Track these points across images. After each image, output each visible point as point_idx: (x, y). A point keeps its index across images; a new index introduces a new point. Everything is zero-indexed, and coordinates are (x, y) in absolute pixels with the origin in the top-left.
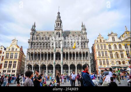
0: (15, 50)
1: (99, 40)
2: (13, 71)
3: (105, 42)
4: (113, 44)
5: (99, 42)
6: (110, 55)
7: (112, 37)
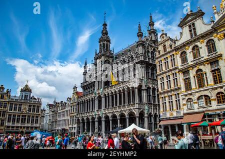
0: (75, 101)
1: (161, 48)
4: (191, 47)
5: (162, 52)
6: (184, 80)
7: (190, 26)
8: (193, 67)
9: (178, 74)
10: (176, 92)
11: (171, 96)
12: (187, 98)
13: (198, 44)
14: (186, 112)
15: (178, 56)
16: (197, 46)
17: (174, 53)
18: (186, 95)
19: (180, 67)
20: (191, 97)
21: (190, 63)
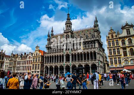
0: (38, 55)
1: (110, 36)
2: (38, 72)
3: (118, 37)
4: (128, 39)
5: (110, 38)
6: (123, 52)
7: (127, 30)
8: (129, 47)
9: (120, 49)
10: (119, 57)
11: (116, 58)
12: (125, 59)
13: (131, 38)
14: (124, 65)
15: (121, 41)
16: (131, 39)
17: (118, 39)
18: (124, 58)
19: (121, 46)
20: (127, 59)
21: (127, 46)
